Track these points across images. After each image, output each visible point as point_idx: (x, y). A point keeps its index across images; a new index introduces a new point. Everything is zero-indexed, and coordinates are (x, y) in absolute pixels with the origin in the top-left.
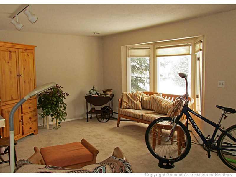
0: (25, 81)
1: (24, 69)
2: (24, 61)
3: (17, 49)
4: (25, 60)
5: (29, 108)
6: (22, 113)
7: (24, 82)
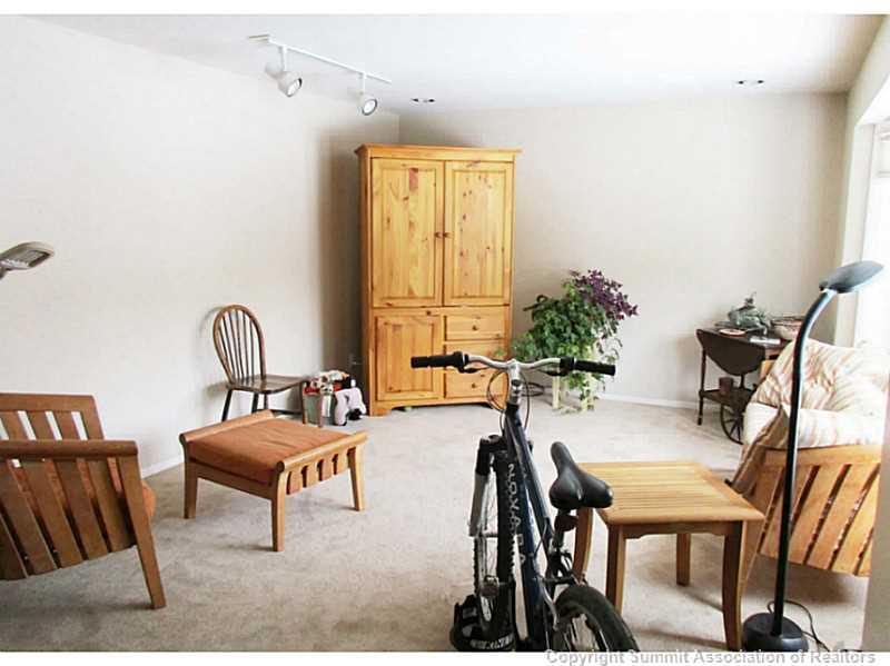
0: (465, 253)
1: (464, 217)
2: (465, 195)
3: (441, 164)
4: (470, 192)
5: (475, 329)
6: (446, 339)
7: (461, 254)
